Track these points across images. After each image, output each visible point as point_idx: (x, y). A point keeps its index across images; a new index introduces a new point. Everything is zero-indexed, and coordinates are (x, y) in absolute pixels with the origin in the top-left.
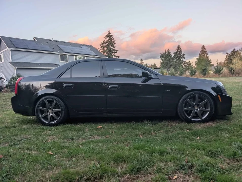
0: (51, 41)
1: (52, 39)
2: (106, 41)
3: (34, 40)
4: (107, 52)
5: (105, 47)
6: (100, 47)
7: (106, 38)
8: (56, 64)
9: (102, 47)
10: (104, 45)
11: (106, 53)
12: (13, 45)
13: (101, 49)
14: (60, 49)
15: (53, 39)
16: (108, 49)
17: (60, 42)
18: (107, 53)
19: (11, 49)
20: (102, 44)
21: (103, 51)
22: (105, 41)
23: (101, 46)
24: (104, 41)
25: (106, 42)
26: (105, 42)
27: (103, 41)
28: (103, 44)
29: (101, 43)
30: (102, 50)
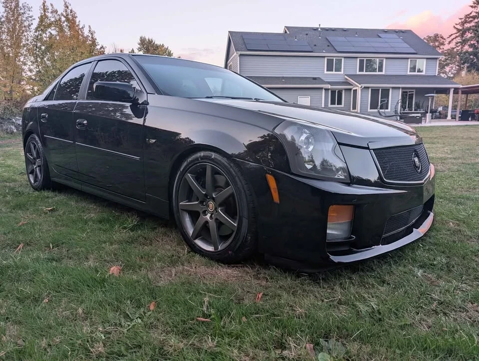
0: (316, 29)
1: (318, 27)
2: (474, 14)
3: (286, 32)
4: (472, 42)
5: (468, 29)
6: (455, 31)
7: (475, 7)
8: (315, 79)
9: (461, 30)
10: (467, 25)
11: (469, 45)
12: (244, 46)
13: (457, 37)
14: (330, 45)
15: (320, 25)
16: (475, 34)
17: (333, 30)
18: (471, 46)
19: (239, 53)
20: (462, 22)
21: (460, 42)
22: (471, 15)
23: (457, 29)
24: (468, 15)
25: (474, 17)
26: (472, 17)
27: (466, 16)
28: (463, 24)
29: (460, 21)
30: (459, 38)
